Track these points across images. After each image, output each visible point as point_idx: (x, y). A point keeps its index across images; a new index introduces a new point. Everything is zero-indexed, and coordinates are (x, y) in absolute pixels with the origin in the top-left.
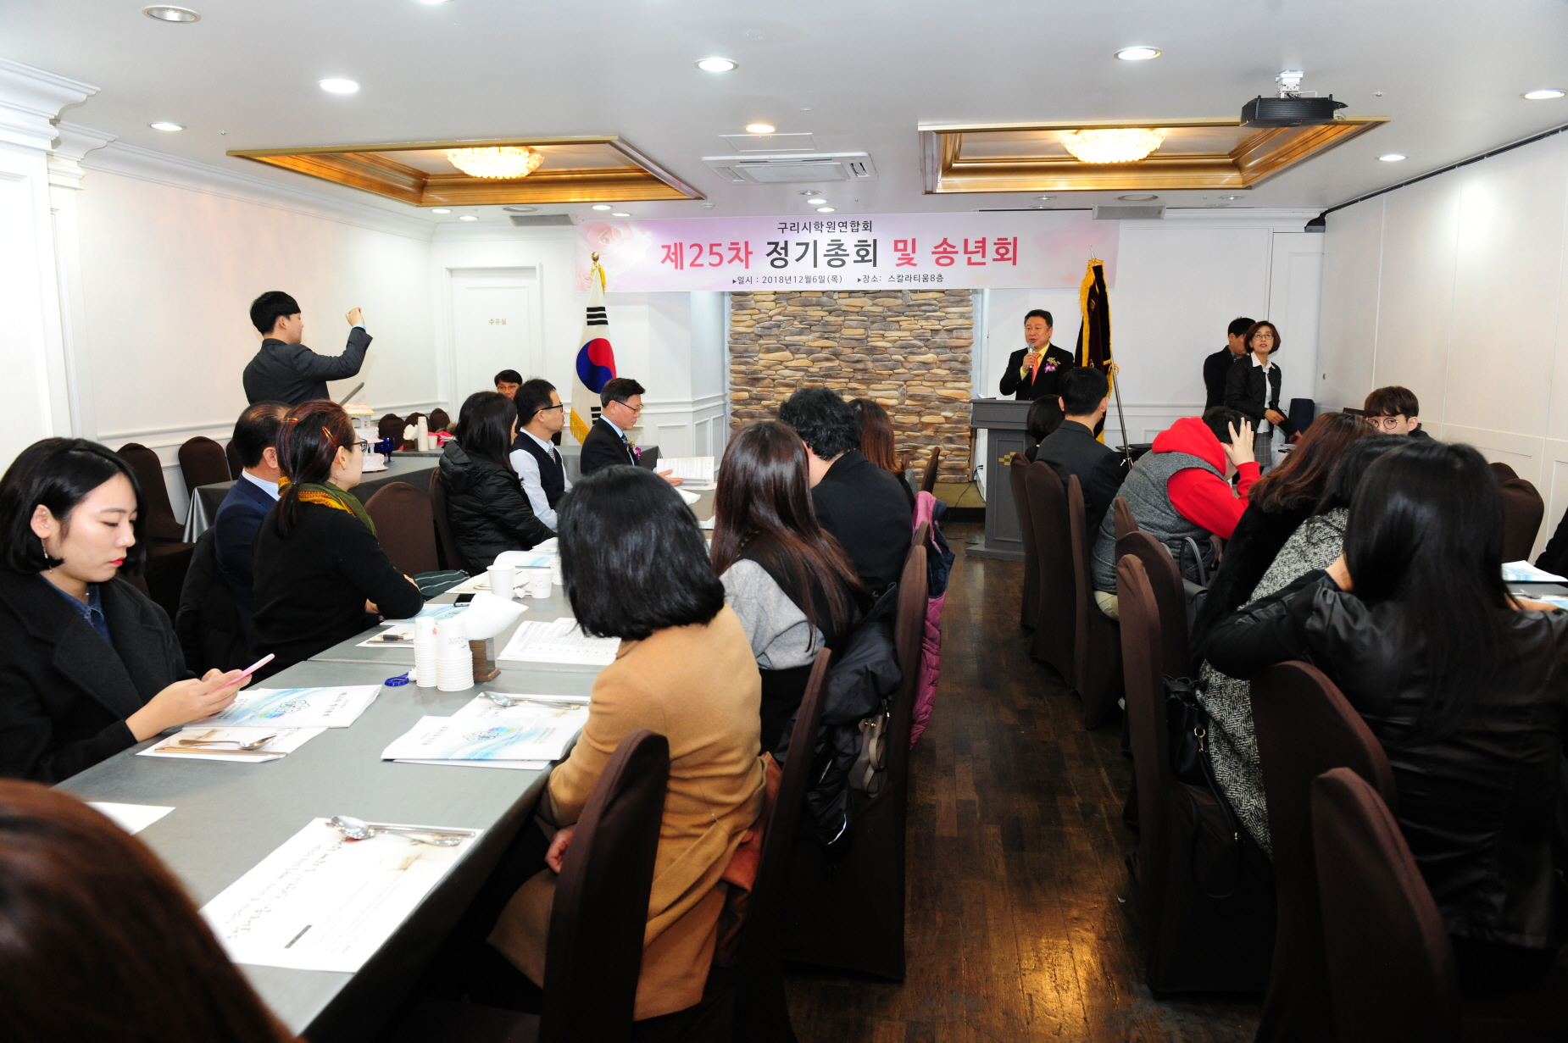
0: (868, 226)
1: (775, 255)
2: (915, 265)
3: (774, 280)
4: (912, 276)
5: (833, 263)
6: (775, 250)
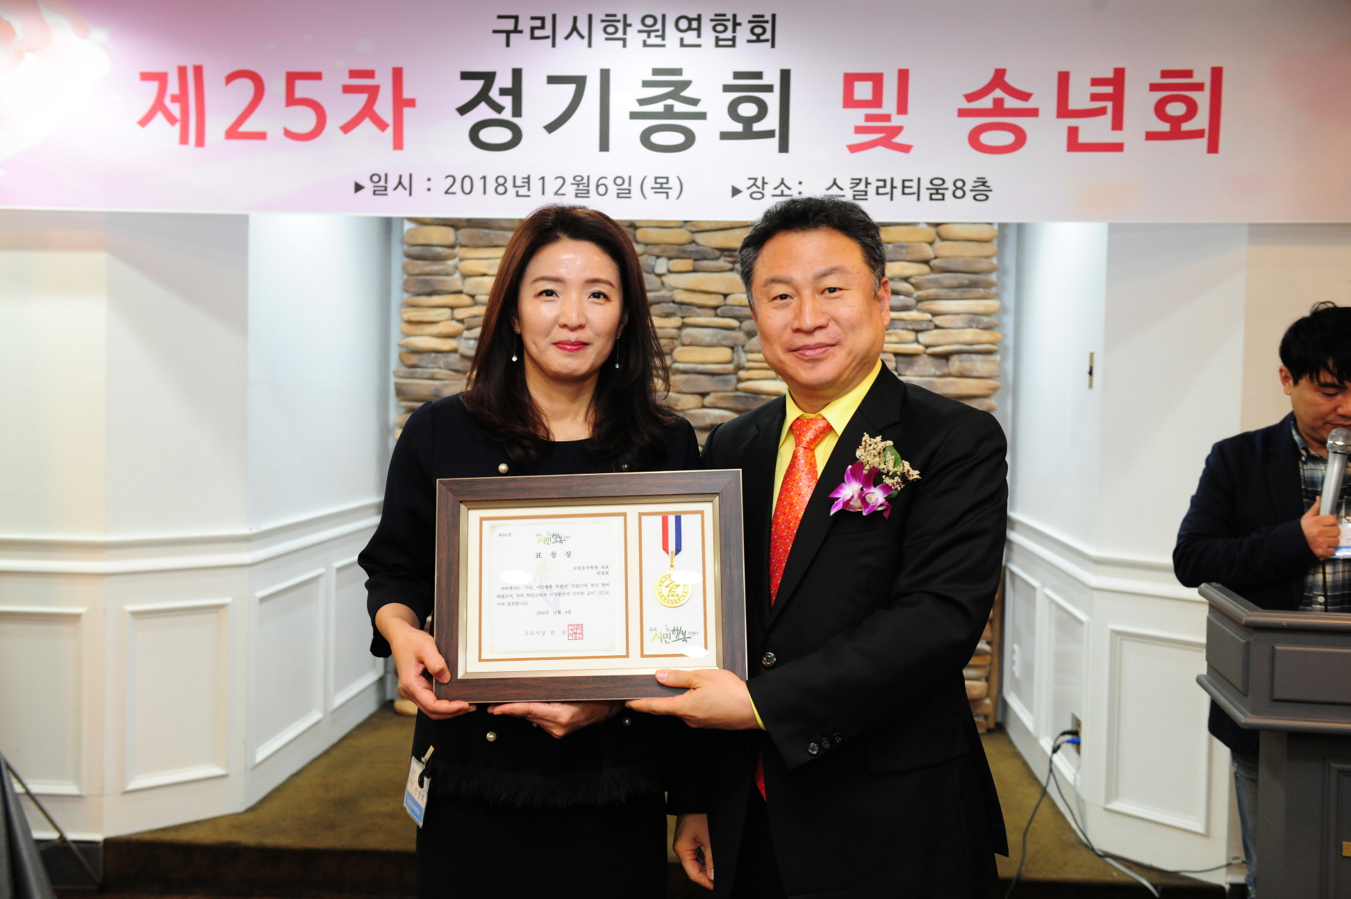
0: (763, 29)
1: (483, 112)
2: (906, 149)
3: (478, 185)
4: (898, 183)
5: (657, 138)
6: (483, 96)
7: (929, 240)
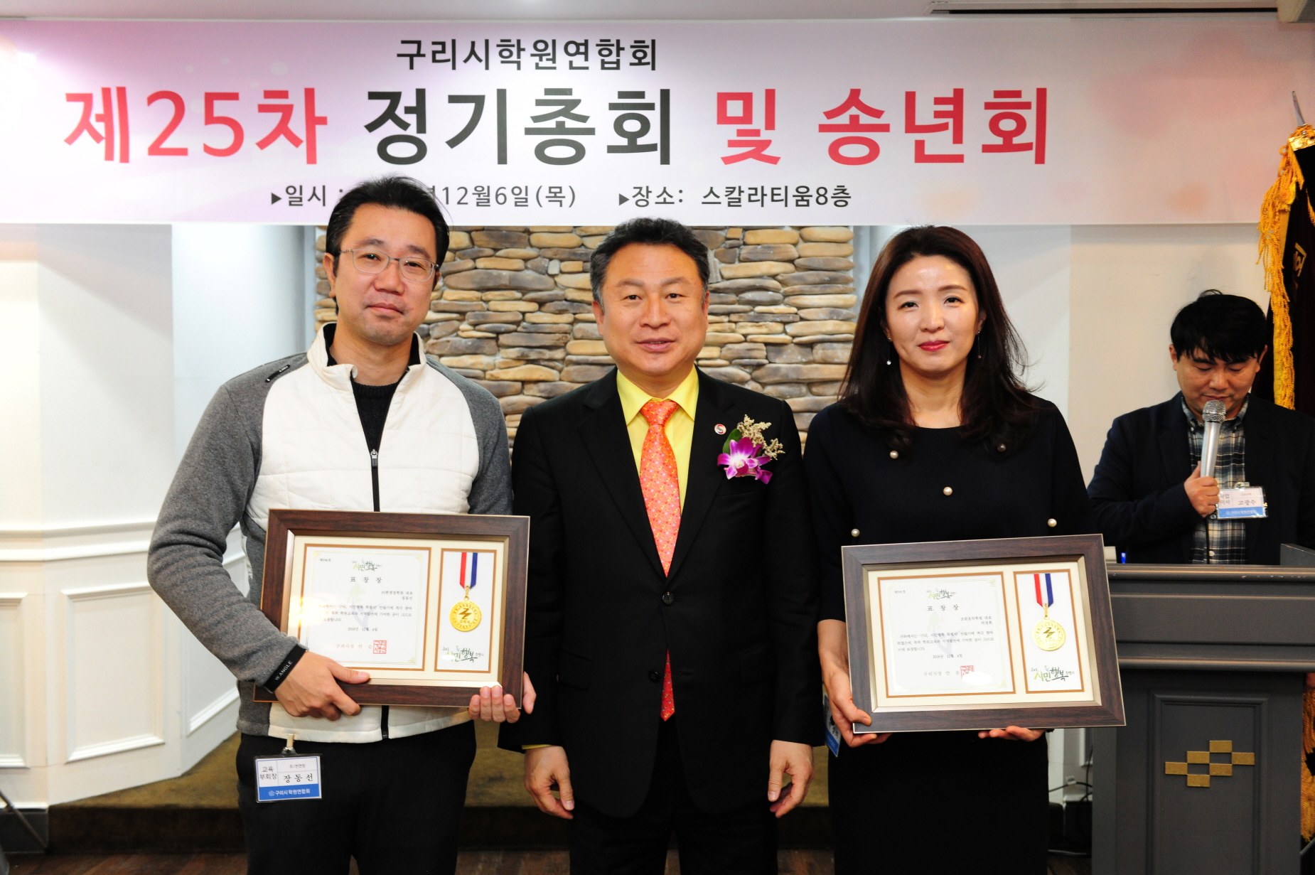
0: (644, 53)
1: (390, 129)
2: (774, 160)
4: (768, 191)
5: (551, 152)
6: (390, 114)
7: (794, 241)
